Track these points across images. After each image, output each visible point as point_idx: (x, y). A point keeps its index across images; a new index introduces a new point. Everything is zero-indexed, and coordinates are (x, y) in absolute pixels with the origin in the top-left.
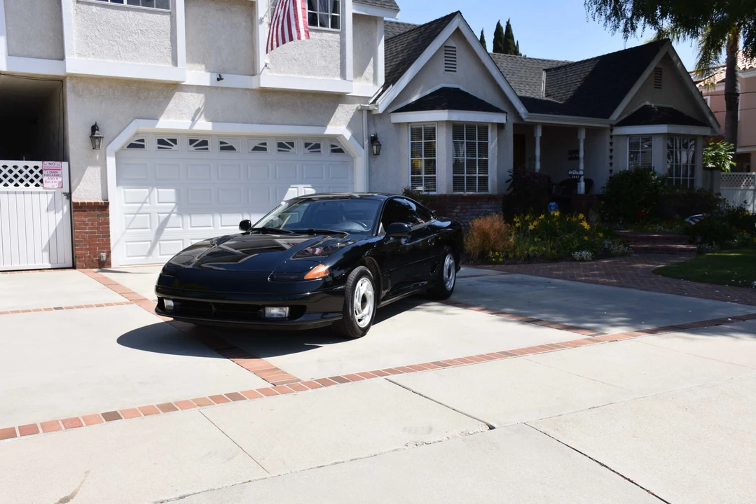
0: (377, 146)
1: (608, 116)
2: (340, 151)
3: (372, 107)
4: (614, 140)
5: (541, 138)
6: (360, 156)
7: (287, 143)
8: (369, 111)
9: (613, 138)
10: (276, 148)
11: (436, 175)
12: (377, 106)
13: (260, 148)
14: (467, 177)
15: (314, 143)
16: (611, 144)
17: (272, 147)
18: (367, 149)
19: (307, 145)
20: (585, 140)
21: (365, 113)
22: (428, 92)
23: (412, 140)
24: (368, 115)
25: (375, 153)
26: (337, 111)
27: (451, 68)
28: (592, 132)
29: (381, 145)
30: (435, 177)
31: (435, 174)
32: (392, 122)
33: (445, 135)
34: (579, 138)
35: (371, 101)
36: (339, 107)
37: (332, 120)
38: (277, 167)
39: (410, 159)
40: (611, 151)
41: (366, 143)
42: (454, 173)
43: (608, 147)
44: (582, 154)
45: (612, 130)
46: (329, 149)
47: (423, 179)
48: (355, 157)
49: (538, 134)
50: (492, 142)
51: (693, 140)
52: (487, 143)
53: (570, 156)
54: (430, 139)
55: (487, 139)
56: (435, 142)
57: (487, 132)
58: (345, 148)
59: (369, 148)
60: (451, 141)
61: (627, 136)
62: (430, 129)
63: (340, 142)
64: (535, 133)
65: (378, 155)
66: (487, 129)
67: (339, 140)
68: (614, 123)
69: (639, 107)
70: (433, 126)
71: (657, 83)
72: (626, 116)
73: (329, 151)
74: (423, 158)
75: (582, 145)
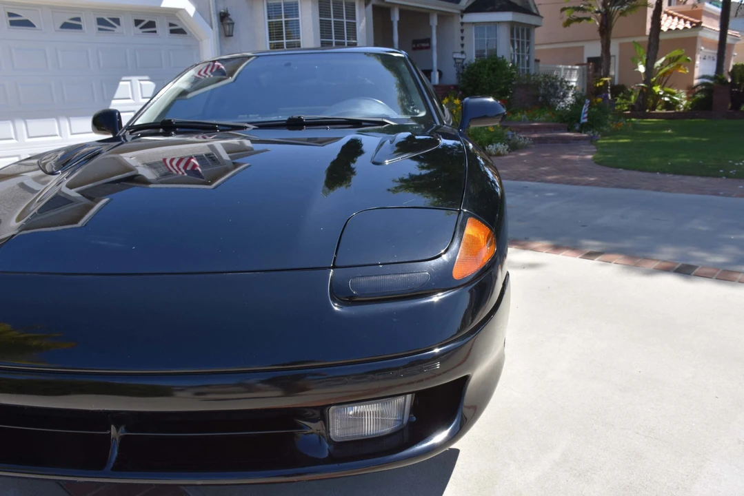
0: (229, 24)
1: (457, 1)
2: (181, 31)
4: (464, 27)
5: (398, 22)
6: (208, 38)
7: (111, 19)
9: (464, 25)
10: (95, 25)
13: (72, 25)
15: (147, 21)
16: (462, 31)
17: (89, 24)
18: (217, 29)
19: (137, 22)
20: (437, 27)
23: (269, 18)
25: (227, 33)
28: (444, 17)
29: (233, 24)
33: (310, 12)
34: (431, 24)
38: (100, 52)
39: (268, 42)
40: (462, 38)
41: (215, 20)
43: (458, 34)
44: (434, 42)
45: (462, 17)
46: (168, 29)
48: (202, 40)
49: (396, 17)
50: (361, 22)
51: (528, 30)
52: (355, 23)
53: (414, 46)
54: (292, 16)
55: (355, 19)
56: (298, 20)
57: (355, 10)
58: (187, 28)
59: (219, 27)
60: (318, 18)
61: (473, 23)
62: (291, 4)
63: (181, 19)
64: (392, 16)
65: (232, 36)
66: (354, 5)
67: (178, 16)
68: (464, 9)
70: (296, 1)
72: (470, 3)
73: (168, 32)
74: (285, 41)
75: (434, 31)
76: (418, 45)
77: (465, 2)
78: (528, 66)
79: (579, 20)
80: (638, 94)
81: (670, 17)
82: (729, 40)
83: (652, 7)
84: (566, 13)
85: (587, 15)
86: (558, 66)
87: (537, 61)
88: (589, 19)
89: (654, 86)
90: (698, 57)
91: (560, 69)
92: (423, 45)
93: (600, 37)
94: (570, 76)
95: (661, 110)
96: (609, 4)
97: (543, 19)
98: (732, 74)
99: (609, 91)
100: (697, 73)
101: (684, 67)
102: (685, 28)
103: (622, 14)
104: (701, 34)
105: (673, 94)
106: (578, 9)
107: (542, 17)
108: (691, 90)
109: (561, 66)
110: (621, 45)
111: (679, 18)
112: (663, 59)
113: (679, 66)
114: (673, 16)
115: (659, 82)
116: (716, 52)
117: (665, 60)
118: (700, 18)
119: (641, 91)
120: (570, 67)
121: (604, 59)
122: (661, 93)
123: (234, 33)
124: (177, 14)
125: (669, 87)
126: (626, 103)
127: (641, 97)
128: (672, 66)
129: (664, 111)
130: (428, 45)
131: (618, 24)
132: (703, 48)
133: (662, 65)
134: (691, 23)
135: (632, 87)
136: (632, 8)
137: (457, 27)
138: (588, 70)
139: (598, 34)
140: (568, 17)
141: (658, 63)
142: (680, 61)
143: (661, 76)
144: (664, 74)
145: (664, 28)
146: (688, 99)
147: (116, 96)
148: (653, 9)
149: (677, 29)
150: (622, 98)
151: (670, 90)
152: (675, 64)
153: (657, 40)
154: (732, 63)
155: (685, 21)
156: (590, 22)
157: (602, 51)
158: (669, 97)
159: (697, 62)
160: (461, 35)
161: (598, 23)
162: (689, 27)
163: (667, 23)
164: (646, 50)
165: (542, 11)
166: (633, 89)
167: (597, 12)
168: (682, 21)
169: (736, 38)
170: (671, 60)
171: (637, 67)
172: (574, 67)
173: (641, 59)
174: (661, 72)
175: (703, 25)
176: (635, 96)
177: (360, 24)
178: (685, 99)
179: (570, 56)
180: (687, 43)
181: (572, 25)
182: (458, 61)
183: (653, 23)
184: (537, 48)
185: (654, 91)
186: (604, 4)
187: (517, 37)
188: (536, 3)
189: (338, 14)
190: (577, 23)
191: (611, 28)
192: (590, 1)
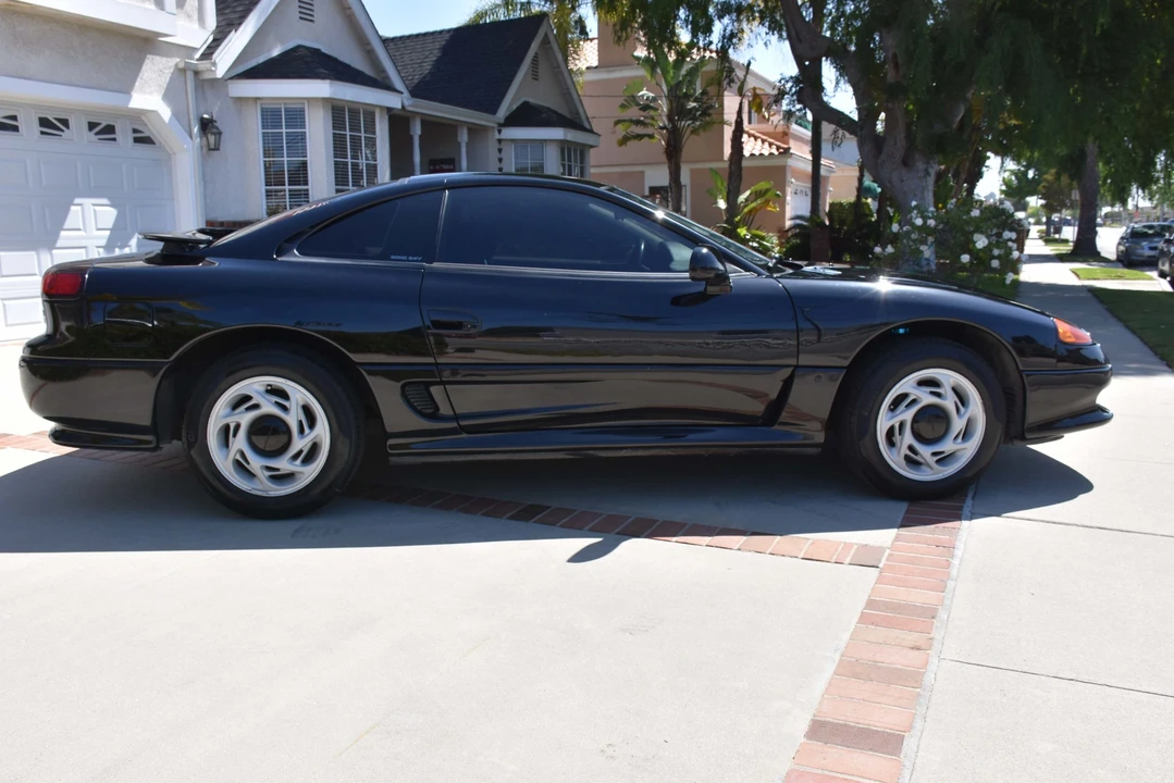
0: (214, 134)
1: (493, 111)
2: (147, 140)
3: (203, 65)
4: (503, 145)
5: (420, 136)
6: (185, 151)
7: (56, 119)
8: (196, 73)
9: (502, 143)
10: (37, 129)
11: (309, 187)
12: (214, 64)
13: (7, 126)
15: (104, 124)
16: (500, 150)
17: (29, 126)
18: (199, 140)
19: (92, 126)
20: (468, 145)
21: (190, 75)
23: (264, 127)
24: (193, 79)
25: (212, 146)
26: (144, 67)
27: (307, 15)
28: (475, 131)
29: (220, 133)
30: (307, 190)
31: (307, 184)
32: (231, 95)
33: (321, 121)
34: (459, 140)
35: (198, 56)
36: (147, 61)
37: (137, 84)
38: (42, 165)
39: (262, 159)
40: (500, 160)
41: (196, 130)
42: (337, 185)
43: (493, 154)
44: (464, 164)
45: (500, 132)
46: (131, 136)
47: (287, 193)
48: (175, 154)
49: (417, 130)
50: (381, 137)
51: (582, 151)
52: (375, 138)
53: (432, 168)
54: (295, 127)
55: (374, 133)
56: (305, 132)
57: (374, 122)
58: (155, 136)
59: (201, 138)
60: (331, 131)
61: (513, 140)
62: (295, 110)
63: (149, 125)
64: (411, 127)
65: (218, 149)
66: (374, 115)
67: (146, 121)
68: (502, 121)
69: (519, 103)
70: (300, 106)
71: (535, 73)
72: (508, 114)
73: (131, 140)
74: (285, 159)
75: (464, 150)
76: (437, 167)
77: (503, 111)
79: (640, 137)
81: (752, 139)
82: (823, 172)
83: (730, 125)
84: (620, 127)
85: (649, 131)
88: (651, 136)
89: (738, 227)
90: (789, 190)
92: (446, 166)
93: (666, 161)
96: (676, 118)
97: (601, 138)
98: (830, 215)
100: (789, 212)
101: (774, 203)
102: (771, 154)
103: (694, 131)
104: (791, 162)
105: (763, 238)
106: (638, 123)
107: (598, 134)
108: (782, 233)
110: (692, 171)
111: (763, 141)
112: (748, 193)
113: (767, 202)
114: (756, 138)
115: (748, 223)
116: (810, 185)
117: (750, 195)
118: (787, 143)
121: (672, 190)
122: (748, 237)
123: (221, 147)
124: (143, 118)
125: (757, 229)
128: (759, 201)
130: (452, 167)
131: (691, 145)
132: (793, 180)
133: (747, 200)
134: (778, 148)
136: (707, 125)
137: (493, 145)
139: (664, 156)
140: (624, 133)
141: (742, 198)
142: (768, 195)
143: (746, 214)
144: (750, 212)
145: (746, 153)
146: (781, 245)
147: (65, 227)
148: (733, 128)
149: (761, 155)
151: (759, 233)
152: (763, 199)
153: (739, 168)
154: (829, 200)
155: (771, 145)
156: (654, 141)
157: (671, 180)
158: (758, 242)
159: (788, 198)
160: (497, 155)
161: (663, 143)
162: (776, 153)
163: (750, 147)
165: (597, 126)
167: (662, 128)
168: (766, 145)
169: (830, 169)
170: (757, 195)
171: (716, 203)
173: (721, 192)
174: (746, 210)
175: (791, 151)
177: (380, 139)
178: (777, 245)
180: (775, 172)
181: (629, 143)
183: (732, 147)
185: (740, 234)
186: (670, 118)
187: (569, 160)
188: (589, 116)
189: (355, 127)
190: (636, 141)
191: (681, 150)
192: (652, 113)
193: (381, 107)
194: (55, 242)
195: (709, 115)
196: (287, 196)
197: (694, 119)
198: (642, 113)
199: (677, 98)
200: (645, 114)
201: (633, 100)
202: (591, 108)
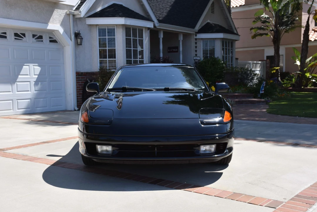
0: (80, 39)
1: (194, 27)
2: (55, 41)
3: (76, 12)
4: (197, 41)
5: (162, 38)
6: (69, 45)
7: (20, 33)
8: (74, 15)
9: (197, 40)
10: (13, 37)
11: (116, 59)
12: (80, 12)
13: (2, 36)
14: (133, 61)
15: (39, 35)
16: (196, 43)
17: (10, 36)
18: (74, 41)
19: (34, 36)
20: (182, 40)
21: (71, 16)
22: (106, 6)
23: (99, 36)
24: (73, 18)
25: (79, 44)
26: (54, 14)
28: (186, 35)
29: (82, 39)
30: (115, 60)
31: (115, 58)
32: (87, 24)
33: (121, 34)
34: (179, 39)
35: (74, 9)
36: (55, 11)
37: (51, 20)
38: (15, 51)
39: (98, 48)
40: (196, 47)
41: (73, 36)
42: (127, 58)
43: (193, 45)
44: (181, 49)
45: (196, 35)
46: (48, 40)
48: (65, 46)
49: (161, 36)
50: (146, 39)
51: (232, 43)
52: (143, 40)
53: (169, 50)
54: (111, 36)
55: (142, 38)
56: (115, 38)
57: (142, 33)
58: (58, 40)
59: (75, 40)
60: (125, 37)
61: (202, 39)
62: (111, 29)
63: (55, 35)
64: (159, 35)
65: (81, 45)
66: (143, 31)
67: (54, 34)
68: (197, 31)
69: (205, 23)
70: (114, 28)
71: (212, 10)
72: (200, 28)
73: (49, 41)
74: (107, 48)
75: (181, 43)
76: (171, 50)
77: (198, 27)
78: (232, 62)
80: (296, 77)
81: (316, 33)
83: (304, 28)
84: (253, 31)
85: (266, 32)
86: (248, 62)
87: (237, 59)
88: (267, 34)
89: (306, 73)
91: (250, 64)
92: (174, 50)
93: (273, 45)
94: (256, 67)
95: (311, 87)
96: (278, 26)
97: (240, 36)
99: (279, 76)
103: (287, 31)
106: (260, 28)
107: (240, 35)
109: (250, 62)
110: (286, 49)
112: (311, 58)
115: (309, 71)
117: (312, 58)
119: (298, 76)
120: (255, 62)
121: (276, 57)
122: (310, 77)
124: (53, 33)
125: (315, 74)
126: (289, 83)
127: (298, 79)
128: (316, 61)
129: (313, 87)
130: (177, 50)
131: (284, 37)
133: (310, 61)
135: (293, 74)
136: (293, 28)
137: (193, 41)
138: (267, 64)
139: (272, 43)
140: (254, 33)
141: (308, 60)
143: (310, 67)
144: (312, 66)
145: (311, 39)
147: (21, 74)
150: (287, 80)
153: (307, 47)
156: (268, 36)
157: (275, 53)
160: (195, 45)
161: (272, 37)
164: (301, 53)
165: (239, 31)
166: (293, 75)
167: (271, 31)
170: (315, 59)
171: (296, 62)
172: (258, 62)
173: (298, 57)
174: (309, 65)
176: (295, 79)
177: (145, 40)
179: (256, 55)
181: (256, 38)
182: (196, 61)
183: (304, 37)
184: (237, 50)
185: (306, 76)
186: (276, 26)
187: (226, 46)
188: (236, 27)
189: (135, 35)
190: (260, 37)
191: (280, 40)
192: (267, 24)
193: (145, 28)
194: (16, 79)
195: (294, 24)
196: (108, 63)
197: (287, 25)
198: (263, 24)
199: (279, 17)
200: (264, 25)
201: (259, 18)
202: (237, 24)
